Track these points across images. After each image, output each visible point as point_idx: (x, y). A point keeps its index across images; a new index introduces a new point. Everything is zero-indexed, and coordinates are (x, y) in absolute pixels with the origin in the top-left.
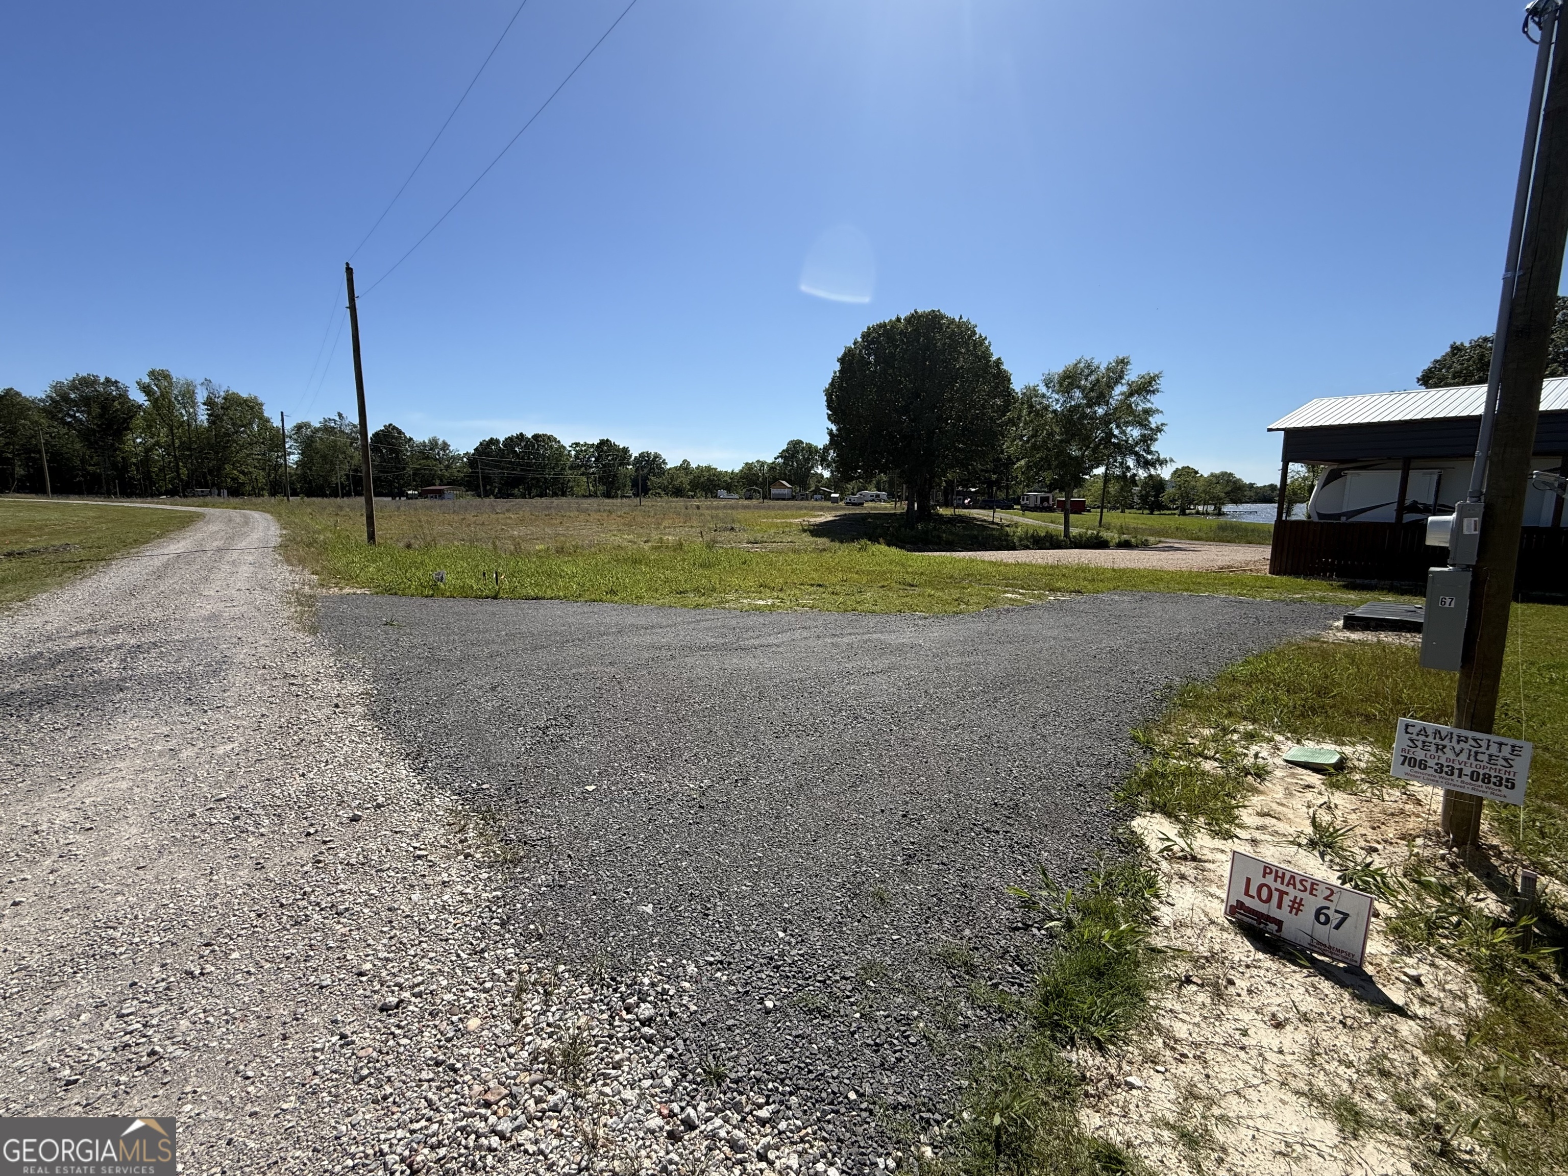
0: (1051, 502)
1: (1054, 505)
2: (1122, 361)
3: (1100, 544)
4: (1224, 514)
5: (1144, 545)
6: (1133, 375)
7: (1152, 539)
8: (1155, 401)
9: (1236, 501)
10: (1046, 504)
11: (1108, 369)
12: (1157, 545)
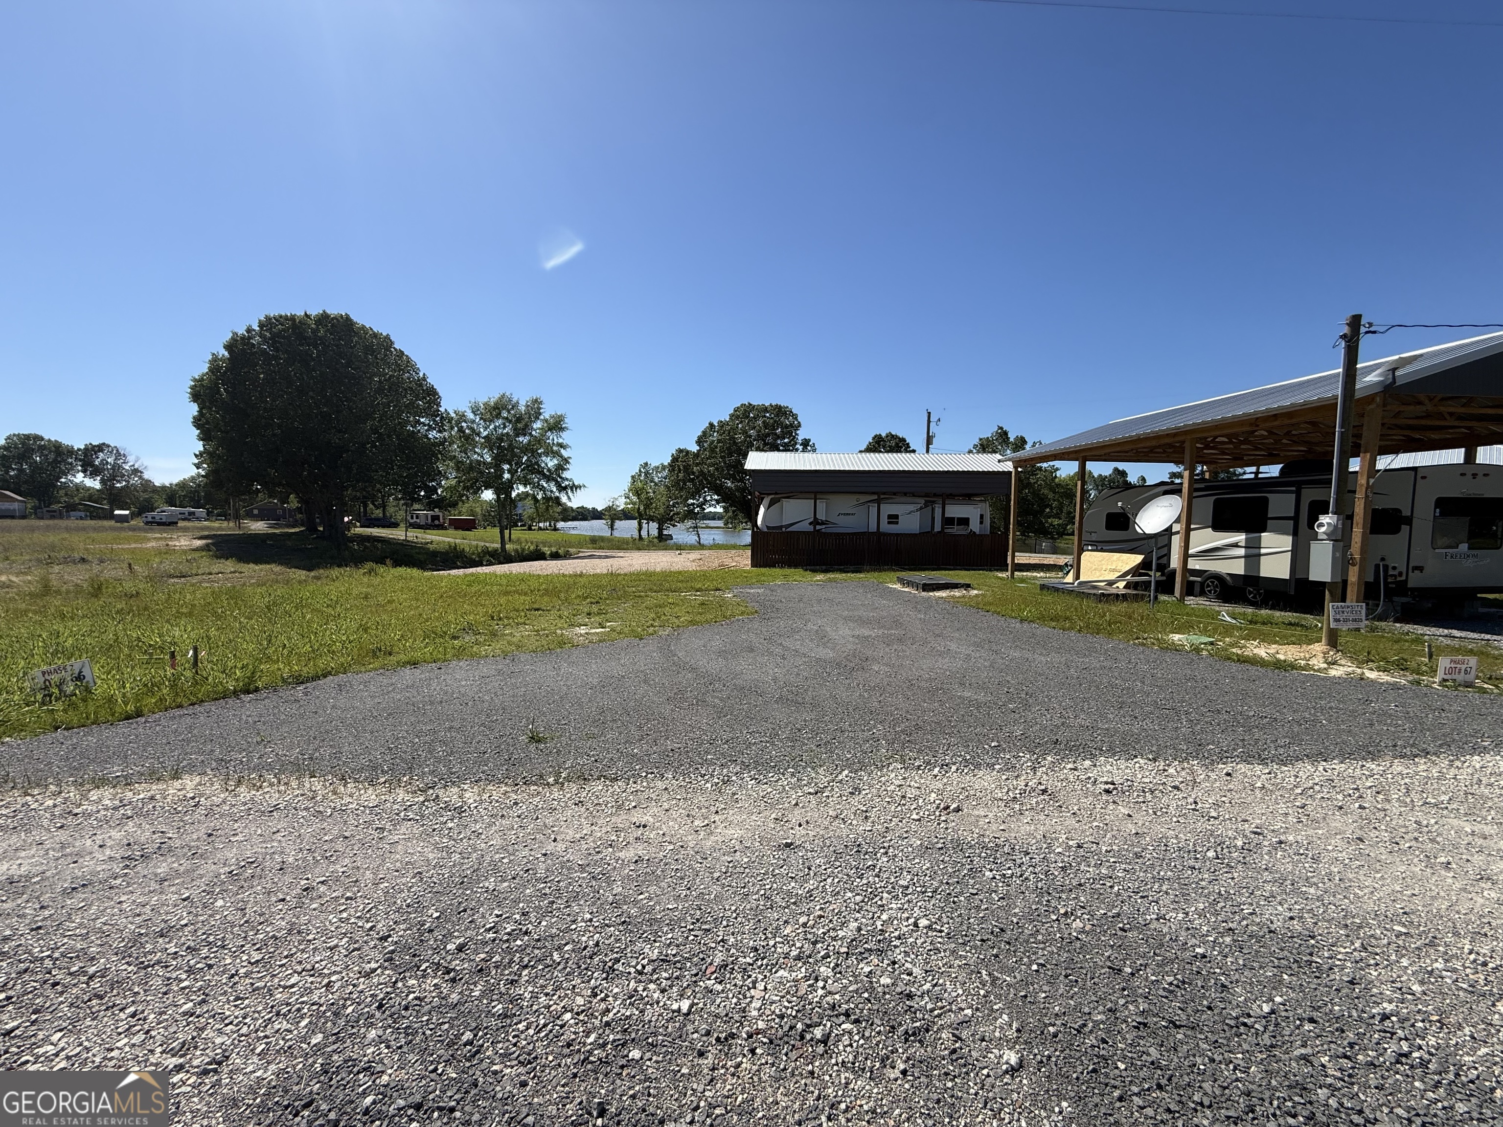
0: (441, 520)
1: (444, 523)
2: (536, 400)
3: (538, 556)
4: (558, 530)
5: (567, 556)
6: (547, 413)
7: (572, 550)
8: (565, 437)
9: (565, 520)
10: (437, 522)
11: (527, 406)
12: (581, 555)
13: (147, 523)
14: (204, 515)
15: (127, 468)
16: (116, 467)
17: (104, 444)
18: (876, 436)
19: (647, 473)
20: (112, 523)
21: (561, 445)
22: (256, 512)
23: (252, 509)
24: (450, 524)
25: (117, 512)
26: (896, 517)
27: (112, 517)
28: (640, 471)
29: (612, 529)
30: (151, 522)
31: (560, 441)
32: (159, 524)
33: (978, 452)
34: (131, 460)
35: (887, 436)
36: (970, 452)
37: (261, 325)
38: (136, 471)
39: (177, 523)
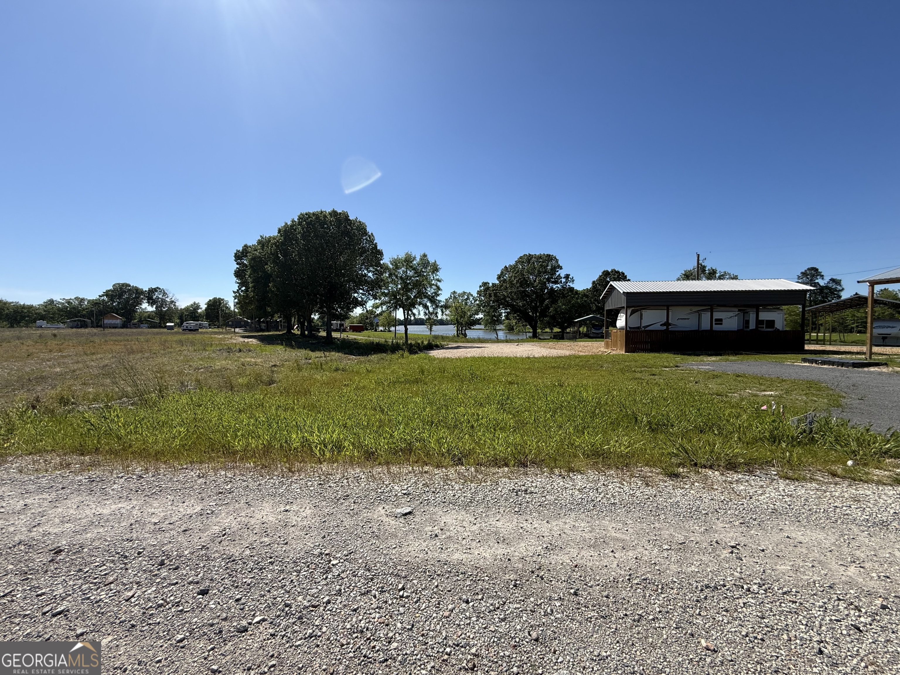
0: (345, 327)
10: (342, 328)
12: (450, 346)
13: (184, 330)
14: (207, 325)
15: (169, 300)
16: (163, 301)
17: (158, 288)
18: (604, 272)
19: (455, 297)
20: (165, 330)
21: (439, 280)
22: (230, 323)
23: (228, 322)
24: (350, 329)
25: (168, 324)
26: (721, 320)
27: (166, 327)
28: (451, 296)
29: (431, 331)
30: (186, 330)
31: (437, 277)
32: (190, 330)
33: (684, 280)
34: (170, 296)
35: (612, 271)
36: (678, 280)
37: (300, 218)
38: (172, 302)
39: (198, 330)
